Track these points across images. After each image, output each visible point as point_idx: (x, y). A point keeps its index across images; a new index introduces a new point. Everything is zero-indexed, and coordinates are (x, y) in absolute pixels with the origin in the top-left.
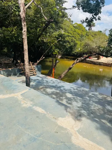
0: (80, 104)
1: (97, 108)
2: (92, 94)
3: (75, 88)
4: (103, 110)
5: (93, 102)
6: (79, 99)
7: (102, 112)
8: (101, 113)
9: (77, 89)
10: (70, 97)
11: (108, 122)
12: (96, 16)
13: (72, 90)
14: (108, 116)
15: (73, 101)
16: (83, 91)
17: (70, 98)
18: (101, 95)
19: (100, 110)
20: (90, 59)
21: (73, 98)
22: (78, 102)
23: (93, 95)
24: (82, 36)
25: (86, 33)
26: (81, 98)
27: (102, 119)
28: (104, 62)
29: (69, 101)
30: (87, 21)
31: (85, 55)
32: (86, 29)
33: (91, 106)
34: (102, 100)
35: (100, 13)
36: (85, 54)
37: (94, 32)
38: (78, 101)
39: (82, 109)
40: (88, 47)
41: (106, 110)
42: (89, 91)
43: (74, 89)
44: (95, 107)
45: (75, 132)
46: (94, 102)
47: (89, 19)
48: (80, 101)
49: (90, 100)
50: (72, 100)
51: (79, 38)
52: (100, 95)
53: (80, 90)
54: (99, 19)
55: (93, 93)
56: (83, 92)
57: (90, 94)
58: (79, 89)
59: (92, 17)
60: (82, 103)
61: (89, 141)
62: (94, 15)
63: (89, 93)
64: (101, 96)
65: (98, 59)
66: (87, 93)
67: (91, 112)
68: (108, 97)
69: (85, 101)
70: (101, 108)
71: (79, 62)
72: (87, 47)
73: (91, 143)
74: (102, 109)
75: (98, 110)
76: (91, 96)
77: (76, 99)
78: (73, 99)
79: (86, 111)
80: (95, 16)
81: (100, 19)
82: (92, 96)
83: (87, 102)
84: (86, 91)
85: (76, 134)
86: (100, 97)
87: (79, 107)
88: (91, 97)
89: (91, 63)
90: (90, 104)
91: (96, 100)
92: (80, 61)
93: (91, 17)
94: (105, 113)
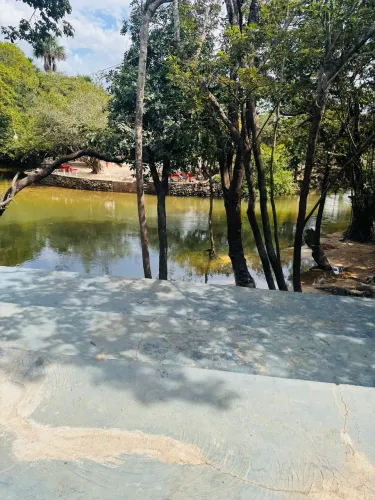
0: (49, 328)
1: (108, 322)
2: (90, 285)
3: (28, 279)
4: (125, 323)
5: (95, 307)
6: (46, 313)
7: (123, 330)
8: (120, 334)
9: (35, 282)
10: (8, 315)
11: (141, 353)
12: (56, 20)
13: (18, 289)
14: (140, 335)
15: (24, 326)
16: (58, 281)
17: (11, 318)
18: (116, 281)
19: (116, 325)
20: (67, 171)
21: (21, 316)
22: (42, 323)
23: (92, 288)
24: (24, 90)
25: (37, 79)
26: (51, 308)
27: (124, 349)
28: (114, 180)
29: (8, 329)
30: (27, 33)
31: (49, 161)
32: (33, 63)
33: (86, 321)
34: (119, 294)
35: (69, 12)
36: (48, 156)
37: (66, 78)
38: (44, 319)
39: (60, 341)
40: (52, 130)
41: (132, 320)
42: (78, 278)
43: (25, 284)
44: (101, 321)
45: (23, 422)
46: (99, 306)
47: (33, 27)
48: (49, 318)
49: (83, 306)
50: (17, 323)
51: (15, 98)
52: (112, 281)
53: (47, 282)
54: (68, 31)
55: (92, 280)
56: (60, 285)
57: (83, 287)
58: (42, 279)
59: (43, 21)
60: (58, 322)
61: (76, 429)
62: (49, 14)
63: (79, 283)
64: (117, 285)
65: (95, 172)
66: (71, 285)
67: (89, 340)
68: (137, 283)
69: (67, 312)
70: (119, 319)
71: (28, 184)
72: (49, 130)
73: (81, 431)
74: (121, 322)
75: (109, 326)
76: (85, 291)
77: (33, 315)
78: (24, 318)
79: (73, 343)
80: (51, 20)
81: (70, 34)
82: (90, 291)
83: (75, 313)
84: (69, 281)
85: (28, 427)
86: (114, 286)
87: (47, 339)
88: (86, 294)
89: (73, 188)
90: (84, 318)
91: (101, 302)
92: (32, 179)
93: (40, 22)
94: (131, 330)
